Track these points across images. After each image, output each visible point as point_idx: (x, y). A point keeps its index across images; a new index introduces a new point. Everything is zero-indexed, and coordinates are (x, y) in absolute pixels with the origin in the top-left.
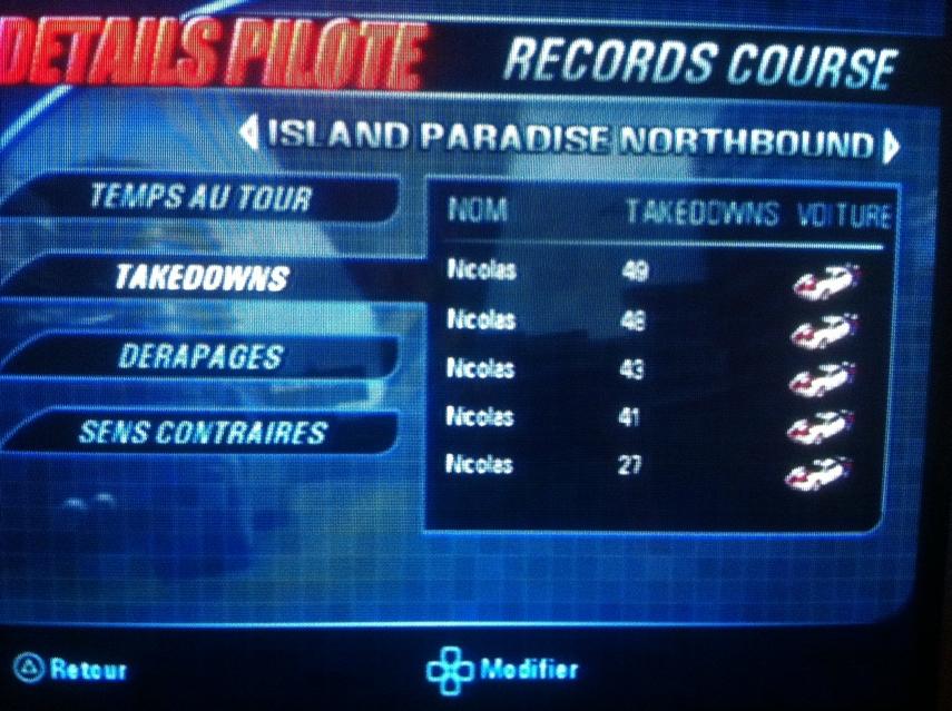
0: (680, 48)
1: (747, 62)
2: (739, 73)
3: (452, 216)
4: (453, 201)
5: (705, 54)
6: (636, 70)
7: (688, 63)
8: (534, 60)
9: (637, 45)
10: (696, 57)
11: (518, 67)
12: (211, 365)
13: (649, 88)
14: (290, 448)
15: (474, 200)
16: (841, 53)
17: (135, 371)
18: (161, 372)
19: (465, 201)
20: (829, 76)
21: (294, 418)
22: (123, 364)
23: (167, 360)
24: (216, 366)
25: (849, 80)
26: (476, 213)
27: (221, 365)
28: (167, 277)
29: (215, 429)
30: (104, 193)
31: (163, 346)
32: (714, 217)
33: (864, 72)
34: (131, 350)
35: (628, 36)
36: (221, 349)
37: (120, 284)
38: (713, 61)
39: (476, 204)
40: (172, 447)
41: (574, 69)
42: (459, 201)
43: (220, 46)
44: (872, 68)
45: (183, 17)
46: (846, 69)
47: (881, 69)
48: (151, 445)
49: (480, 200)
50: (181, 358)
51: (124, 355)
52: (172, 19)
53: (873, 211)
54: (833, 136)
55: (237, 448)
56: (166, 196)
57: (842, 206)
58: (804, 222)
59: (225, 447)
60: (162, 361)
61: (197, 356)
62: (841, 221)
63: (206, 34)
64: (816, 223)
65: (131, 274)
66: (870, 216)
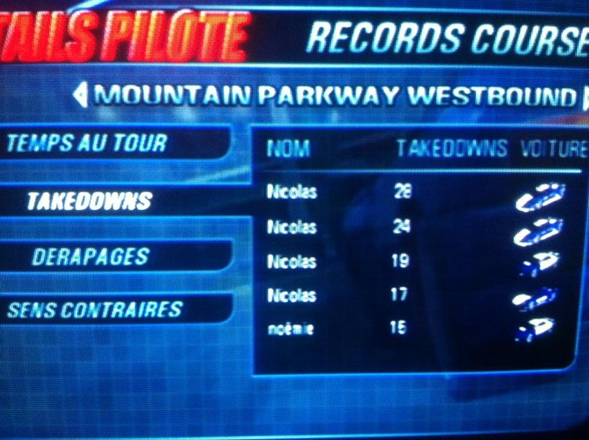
0: (437, 27)
1: (486, 38)
2: (480, 46)
3: (269, 154)
4: (270, 142)
5: (455, 32)
6: (405, 44)
7: (442, 39)
8: (329, 39)
9: (405, 26)
10: (448, 35)
11: (317, 44)
12: (98, 262)
13: (414, 57)
14: (156, 320)
15: (285, 141)
16: (554, 30)
17: (43, 268)
18: (62, 268)
19: (279, 142)
20: (545, 47)
21: (159, 299)
22: (35, 263)
23: (66, 260)
24: (101, 263)
25: (560, 50)
26: (287, 152)
27: (105, 263)
28: (64, 200)
29: (102, 308)
30: (17, 141)
31: (63, 250)
32: (460, 152)
33: (571, 44)
34: (40, 254)
35: (398, 19)
36: (104, 251)
37: (31, 207)
38: (461, 37)
39: (287, 145)
40: (72, 321)
41: (358, 44)
42: (275, 142)
43: (97, 32)
44: (576, 41)
45: (70, 11)
46: (558, 42)
47: (583, 41)
48: (57, 320)
49: (290, 141)
50: (76, 257)
51: (36, 256)
52: (61, 13)
53: (575, 145)
54: (548, 91)
55: (118, 320)
56: (61, 143)
57: (553, 142)
58: (525, 154)
59: (109, 320)
60: (63, 260)
61: (87, 257)
62: (552, 154)
63: (87, 23)
64: (534, 155)
65: (38, 199)
66: (573, 149)
